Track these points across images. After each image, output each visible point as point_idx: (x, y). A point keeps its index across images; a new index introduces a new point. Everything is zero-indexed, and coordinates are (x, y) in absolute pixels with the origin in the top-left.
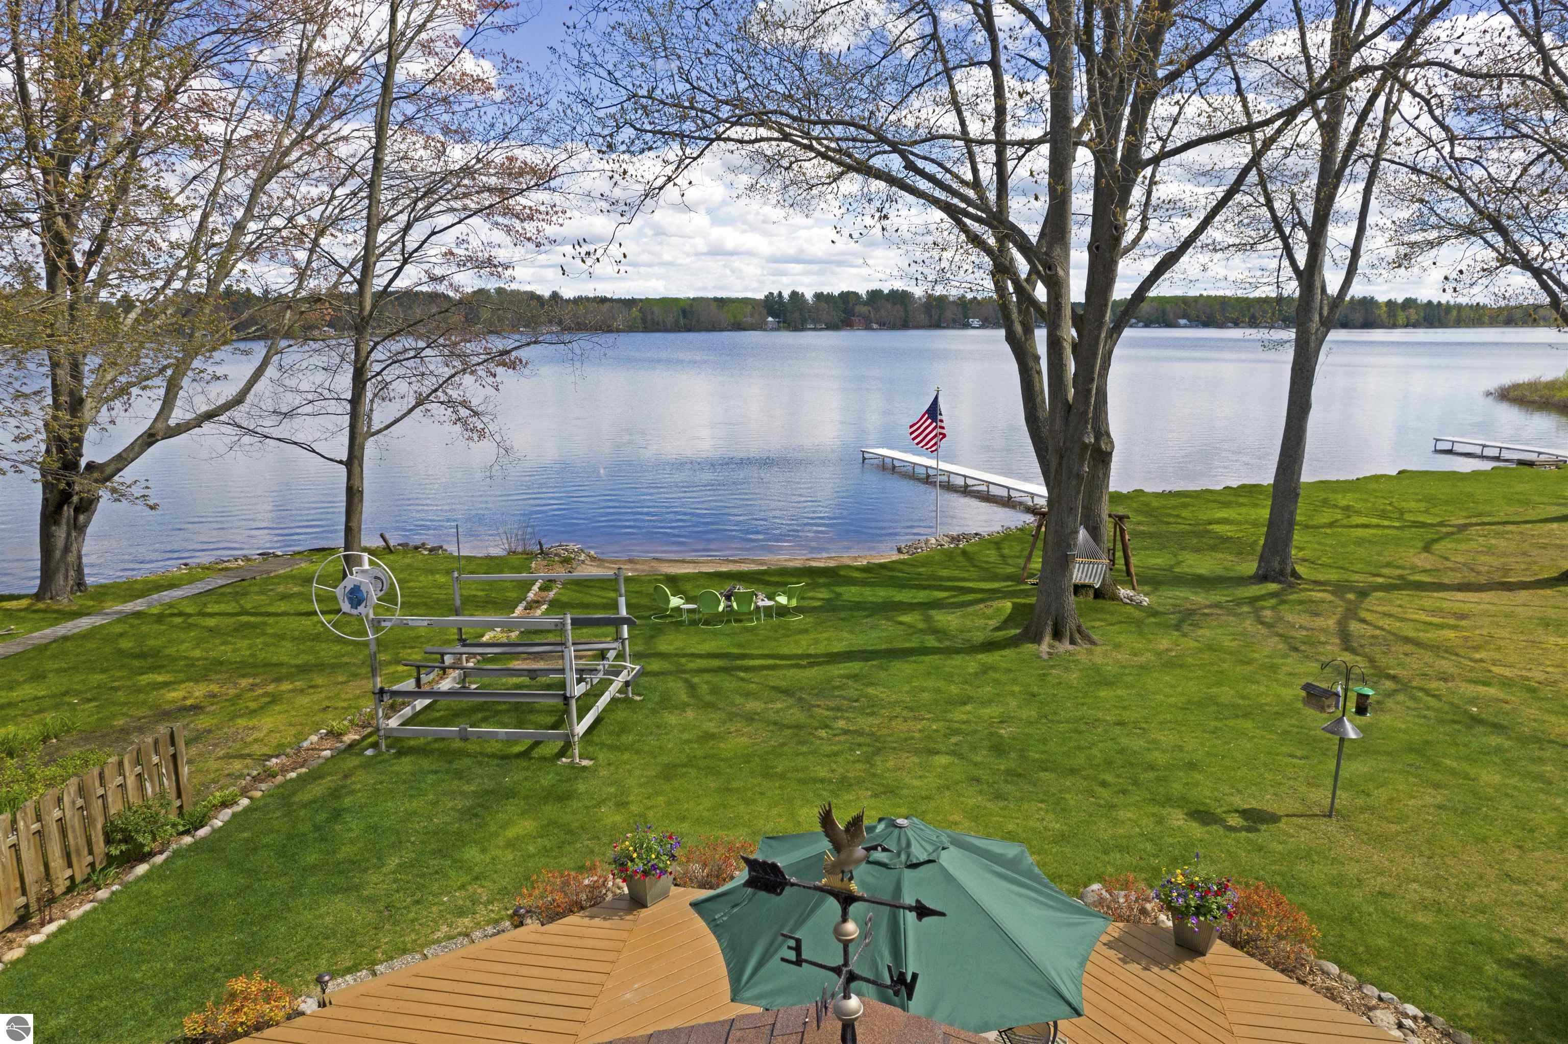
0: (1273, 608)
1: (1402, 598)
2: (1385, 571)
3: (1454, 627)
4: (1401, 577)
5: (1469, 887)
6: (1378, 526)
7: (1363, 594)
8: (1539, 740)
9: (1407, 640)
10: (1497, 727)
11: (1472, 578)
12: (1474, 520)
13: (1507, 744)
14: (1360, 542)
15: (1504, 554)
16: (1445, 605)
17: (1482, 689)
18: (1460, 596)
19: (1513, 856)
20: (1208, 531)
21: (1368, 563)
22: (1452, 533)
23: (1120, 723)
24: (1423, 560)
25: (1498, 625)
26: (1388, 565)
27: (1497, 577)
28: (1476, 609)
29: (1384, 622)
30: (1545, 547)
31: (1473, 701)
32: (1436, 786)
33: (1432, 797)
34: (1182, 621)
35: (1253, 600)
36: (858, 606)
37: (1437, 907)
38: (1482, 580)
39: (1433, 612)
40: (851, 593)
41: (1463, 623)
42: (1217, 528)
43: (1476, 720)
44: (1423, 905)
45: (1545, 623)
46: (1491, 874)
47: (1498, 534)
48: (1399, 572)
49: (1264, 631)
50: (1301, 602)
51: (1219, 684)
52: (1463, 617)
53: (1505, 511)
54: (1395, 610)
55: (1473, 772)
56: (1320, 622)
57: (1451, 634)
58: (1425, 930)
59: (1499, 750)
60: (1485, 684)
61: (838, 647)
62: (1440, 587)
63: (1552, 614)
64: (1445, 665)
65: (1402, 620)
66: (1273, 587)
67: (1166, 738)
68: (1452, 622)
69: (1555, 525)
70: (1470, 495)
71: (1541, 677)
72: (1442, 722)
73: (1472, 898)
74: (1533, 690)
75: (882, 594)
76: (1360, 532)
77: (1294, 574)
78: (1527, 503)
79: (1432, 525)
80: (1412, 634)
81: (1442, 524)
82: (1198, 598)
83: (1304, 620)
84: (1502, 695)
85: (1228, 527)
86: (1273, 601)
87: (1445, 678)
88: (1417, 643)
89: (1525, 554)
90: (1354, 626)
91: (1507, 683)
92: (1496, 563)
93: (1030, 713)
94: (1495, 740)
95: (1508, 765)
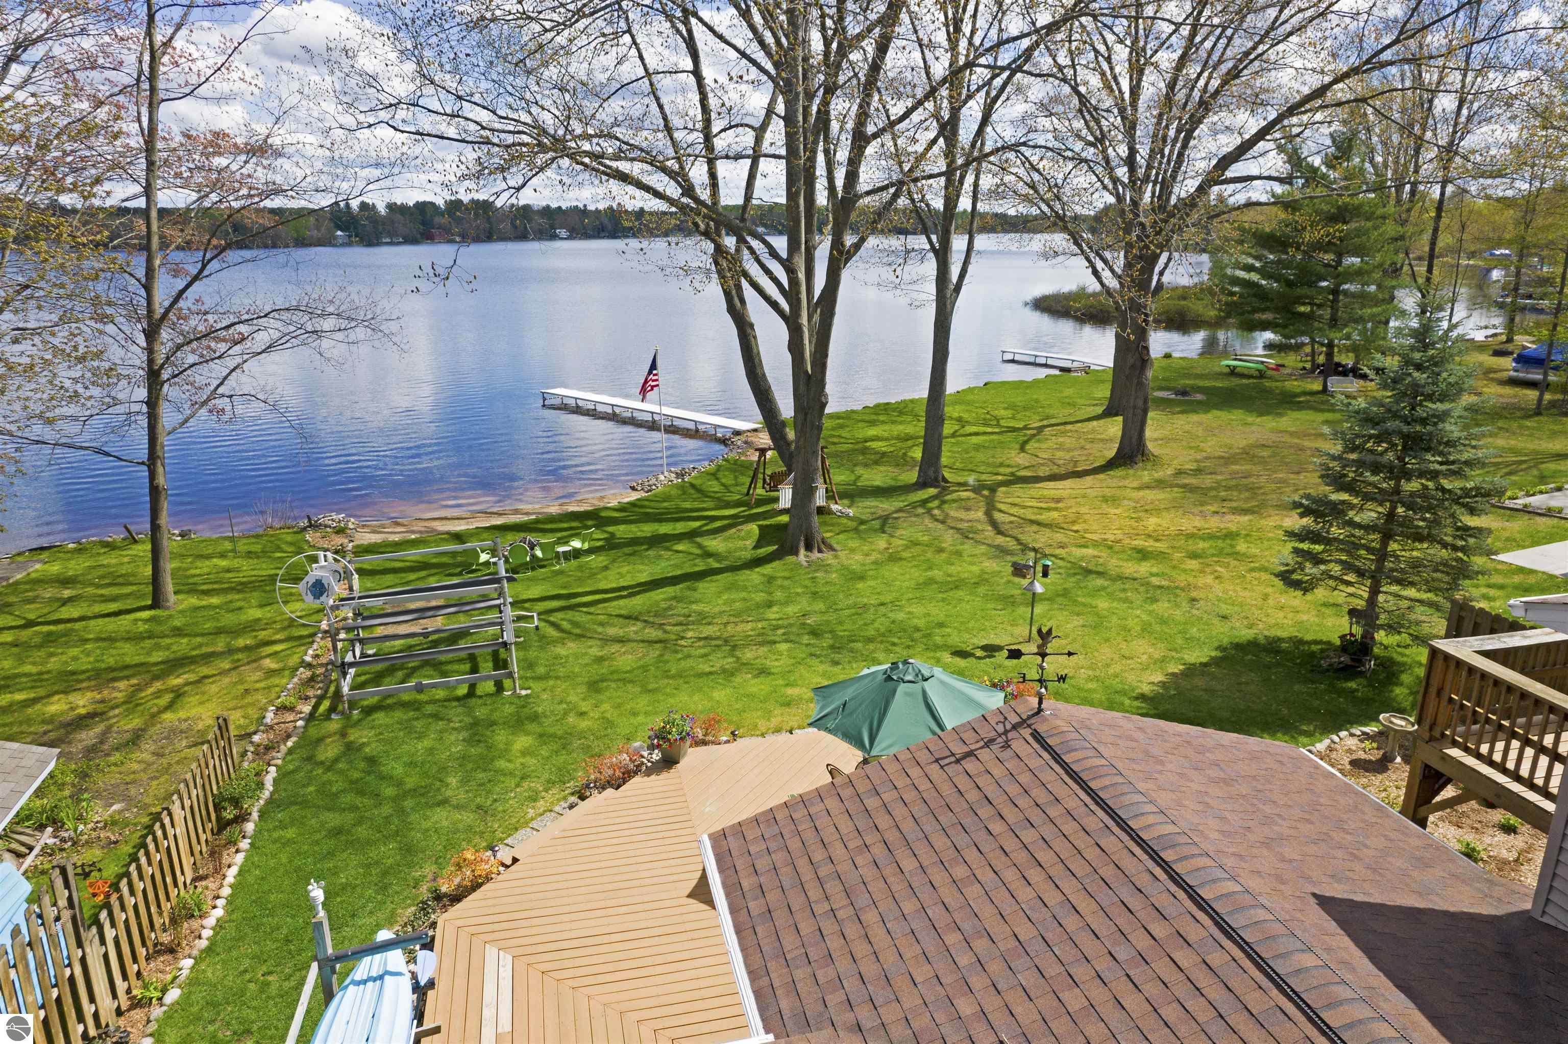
0: (938, 507)
1: (1017, 489)
2: (1002, 470)
3: (1056, 509)
4: (1012, 474)
5: (1108, 665)
6: (985, 433)
7: (993, 489)
8: (1121, 578)
9: (1033, 522)
10: (1100, 574)
11: (1056, 470)
12: (1045, 423)
13: (1106, 583)
14: (978, 448)
15: (1069, 450)
16: (1045, 492)
17: (1084, 550)
18: (1051, 484)
19: (1124, 645)
20: (867, 448)
21: (988, 465)
22: (1034, 435)
23: (882, 604)
24: (1022, 459)
25: (1079, 504)
26: (1001, 465)
27: (1070, 468)
28: (1064, 494)
29: (1014, 510)
30: (1092, 441)
31: (1082, 558)
32: (1078, 615)
33: (1077, 621)
34: (883, 525)
35: (924, 502)
36: (635, 542)
37: (1096, 679)
38: (1062, 471)
39: (1039, 499)
40: (622, 531)
41: (1060, 505)
42: (874, 445)
43: (1088, 572)
44: (1090, 679)
45: (1105, 499)
46: (1116, 657)
47: (1064, 433)
48: (1009, 470)
49: (940, 526)
50: (954, 501)
51: (930, 568)
52: (1059, 500)
53: (1063, 413)
54: (1017, 501)
55: (1094, 603)
56: (972, 515)
57: (1055, 514)
58: (1095, 691)
59: (1104, 588)
60: (1086, 547)
61: (643, 577)
62: (1037, 479)
63: (1108, 492)
64: (1059, 537)
65: (1024, 507)
66: (932, 491)
67: (917, 609)
68: (1053, 505)
69: (1095, 423)
70: (1037, 401)
71: (1112, 538)
72: (1069, 575)
73: (1111, 671)
74: (1110, 548)
75: (647, 529)
76: (975, 440)
77: (945, 480)
78: (1072, 405)
79: (1019, 429)
80: (1033, 517)
81: (1025, 428)
82: (885, 506)
83: (962, 514)
84: (1096, 553)
85: (880, 444)
86: (936, 503)
87: (1062, 546)
88: (1039, 523)
89: (1082, 448)
90: (997, 516)
91: (1096, 544)
92: (1068, 456)
93: (820, 606)
94: (1100, 582)
95: (1111, 596)
